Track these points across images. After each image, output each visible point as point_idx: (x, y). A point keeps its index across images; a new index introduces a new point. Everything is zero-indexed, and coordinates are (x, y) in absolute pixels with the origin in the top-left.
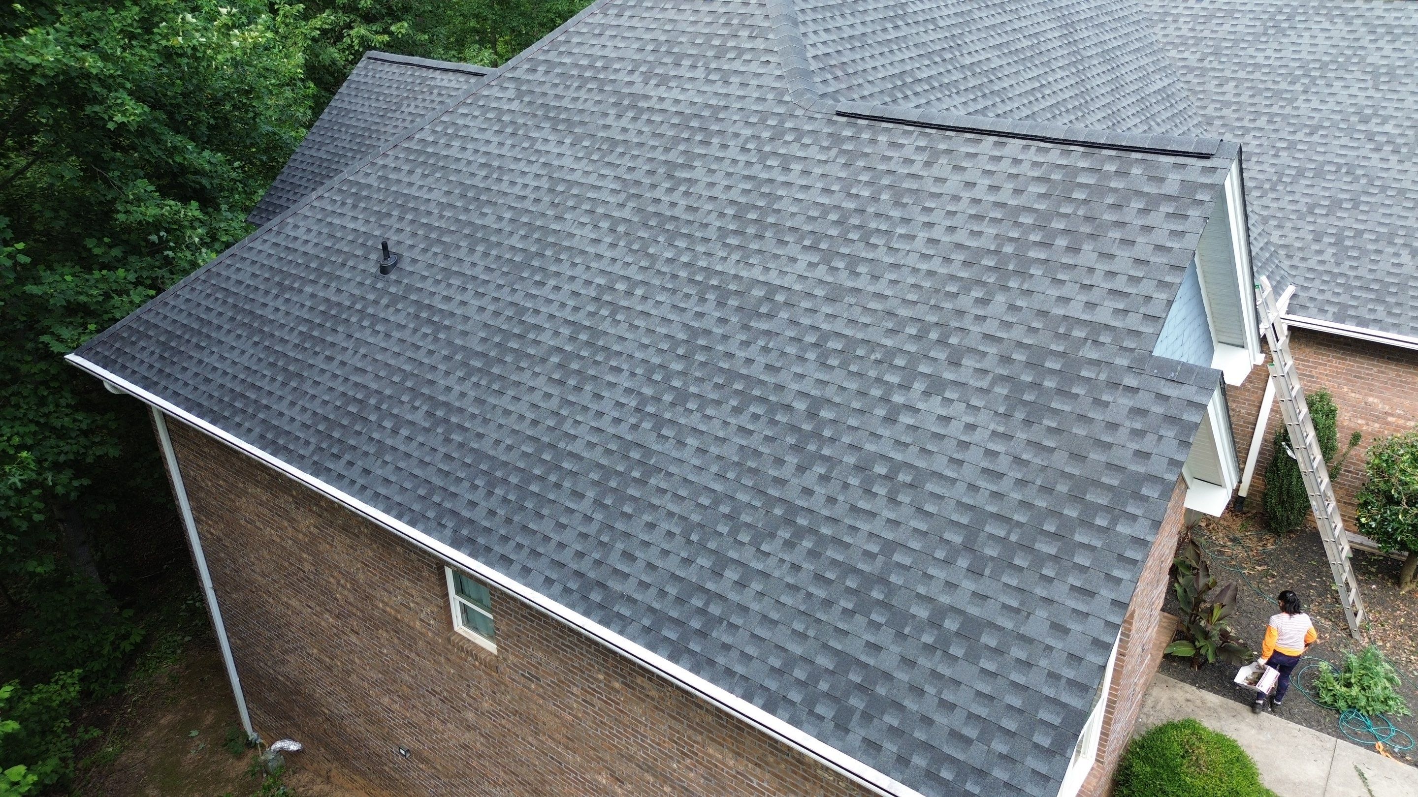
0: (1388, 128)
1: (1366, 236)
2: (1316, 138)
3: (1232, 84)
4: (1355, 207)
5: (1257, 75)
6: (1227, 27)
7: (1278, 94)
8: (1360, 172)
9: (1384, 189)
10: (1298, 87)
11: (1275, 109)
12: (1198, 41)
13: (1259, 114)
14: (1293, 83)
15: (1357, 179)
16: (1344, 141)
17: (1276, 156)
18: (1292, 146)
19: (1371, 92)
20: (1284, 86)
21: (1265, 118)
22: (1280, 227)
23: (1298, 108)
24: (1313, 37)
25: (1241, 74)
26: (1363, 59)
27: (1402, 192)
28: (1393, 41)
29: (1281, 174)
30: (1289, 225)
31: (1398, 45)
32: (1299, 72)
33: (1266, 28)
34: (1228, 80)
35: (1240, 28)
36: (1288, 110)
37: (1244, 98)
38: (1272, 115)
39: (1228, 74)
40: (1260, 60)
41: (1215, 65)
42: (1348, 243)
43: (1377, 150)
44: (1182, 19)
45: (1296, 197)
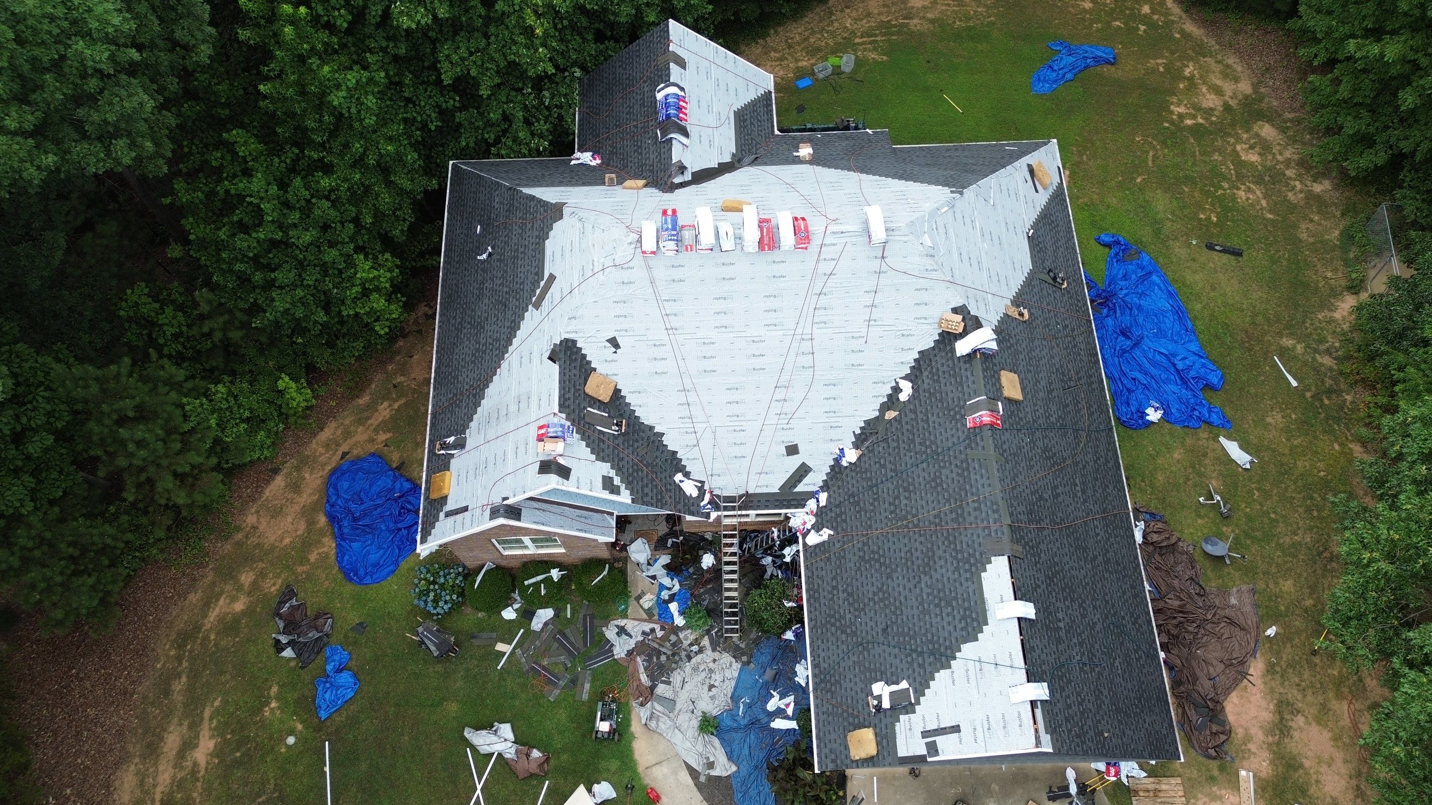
0: (904, 502)
1: (844, 524)
2: (889, 474)
3: (913, 416)
4: (859, 512)
5: (921, 424)
6: (949, 388)
7: (913, 441)
8: (876, 503)
9: (870, 519)
10: (918, 448)
11: (902, 445)
12: (938, 381)
13: (898, 441)
14: (920, 444)
15: (872, 504)
16: (891, 487)
17: (875, 463)
18: (883, 466)
19: (923, 483)
20: (917, 440)
21: (896, 445)
22: (839, 488)
23: (905, 455)
24: (953, 436)
25: (920, 416)
26: (944, 467)
27: (870, 527)
28: (958, 474)
29: (865, 472)
30: (841, 491)
31: (956, 478)
32: (928, 443)
33: (953, 409)
34: (915, 413)
35: (950, 395)
36: (902, 452)
37: (905, 427)
38: (898, 447)
39: (919, 409)
40: (931, 419)
41: (923, 400)
42: (839, 519)
43: (890, 504)
44: (950, 362)
45: (856, 485)
